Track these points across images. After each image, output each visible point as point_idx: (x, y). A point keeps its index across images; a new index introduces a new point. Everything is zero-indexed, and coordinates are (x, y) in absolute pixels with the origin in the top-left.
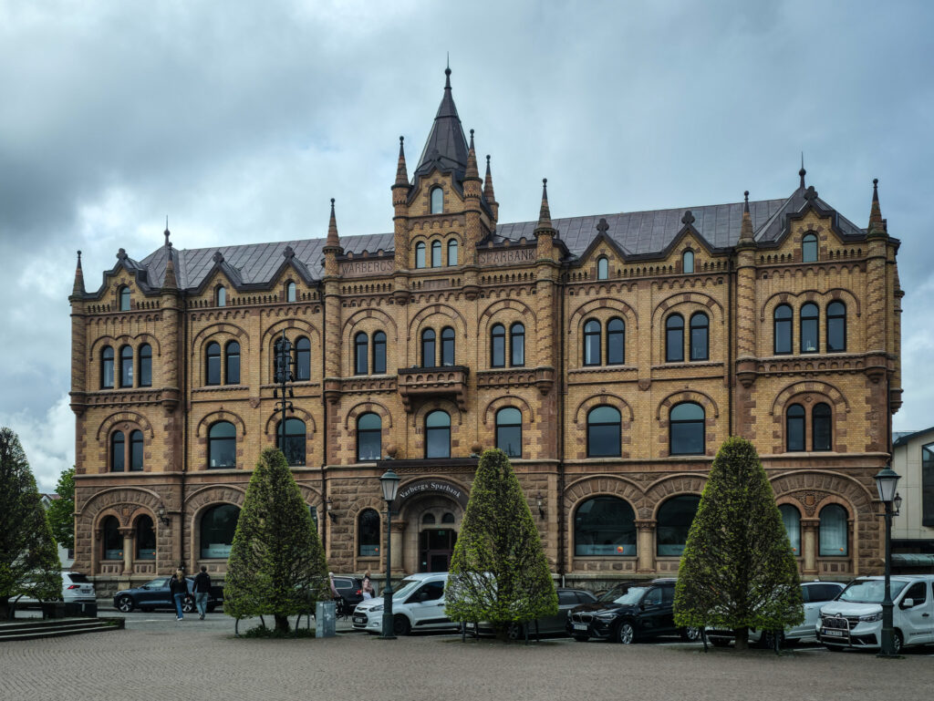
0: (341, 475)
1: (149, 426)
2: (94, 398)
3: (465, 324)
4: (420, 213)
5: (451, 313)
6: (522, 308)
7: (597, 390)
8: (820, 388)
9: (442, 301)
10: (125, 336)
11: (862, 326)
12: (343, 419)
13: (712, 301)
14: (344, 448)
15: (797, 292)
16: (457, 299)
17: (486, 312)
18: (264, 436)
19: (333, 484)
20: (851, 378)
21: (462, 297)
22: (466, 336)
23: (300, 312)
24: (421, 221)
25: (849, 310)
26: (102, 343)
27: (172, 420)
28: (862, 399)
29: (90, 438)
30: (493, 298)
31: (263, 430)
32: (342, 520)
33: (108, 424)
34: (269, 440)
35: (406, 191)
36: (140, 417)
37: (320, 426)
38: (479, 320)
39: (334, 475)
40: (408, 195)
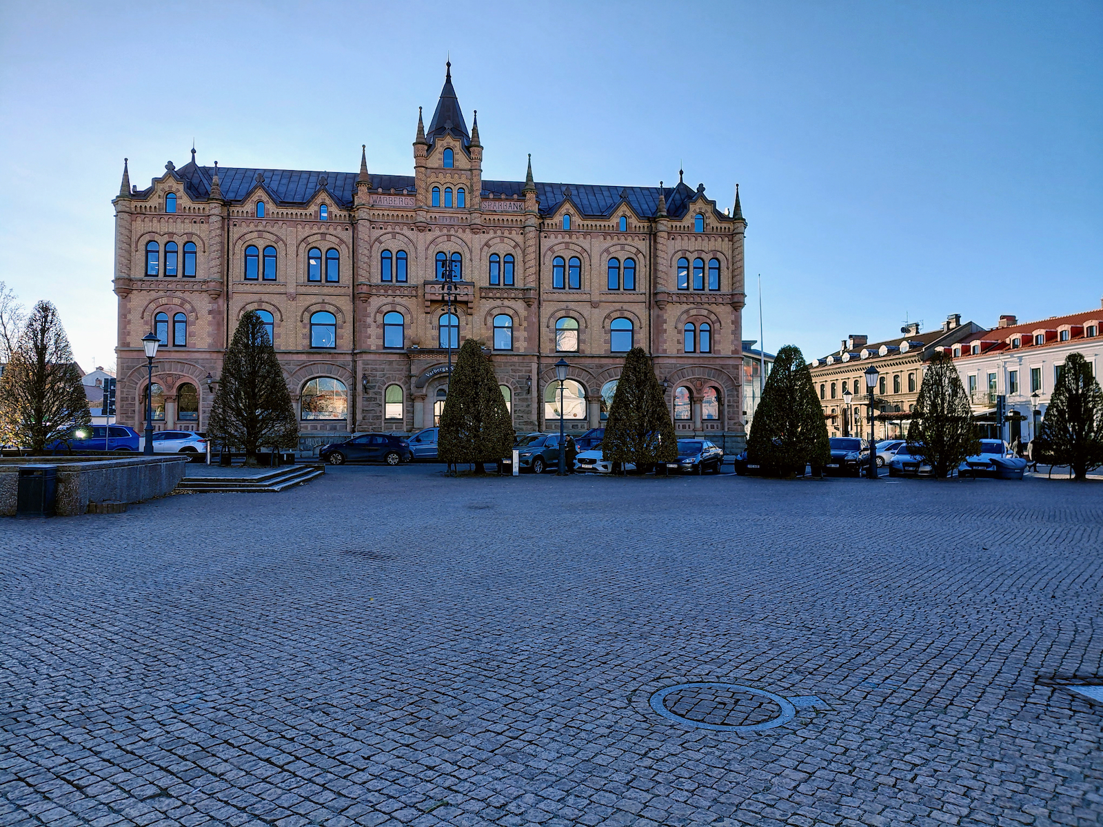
0: (371, 357)
1: (193, 310)
2: (140, 283)
3: (471, 252)
4: (436, 166)
5: (460, 242)
6: (513, 244)
7: (563, 305)
8: (705, 313)
9: (452, 232)
10: (171, 234)
11: (730, 275)
12: (372, 315)
13: (639, 251)
14: (373, 337)
15: (691, 250)
16: (464, 231)
17: (487, 244)
18: (299, 324)
19: (364, 364)
20: (723, 307)
21: (468, 231)
22: (471, 260)
23: (331, 229)
24: (437, 171)
25: (722, 264)
26: (147, 238)
27: (215, 306)
28: (729, 321)
29: (134, 317)
30: (492, 234)
31: (299, 318)
32: (371, 391)
33: (153, 306)
34: (305, 327)
35: (426, 147)
36: (184, 301)
37: (349, 318)
38: (481, 249)
39: (365, 357)
40: (427, 151)
